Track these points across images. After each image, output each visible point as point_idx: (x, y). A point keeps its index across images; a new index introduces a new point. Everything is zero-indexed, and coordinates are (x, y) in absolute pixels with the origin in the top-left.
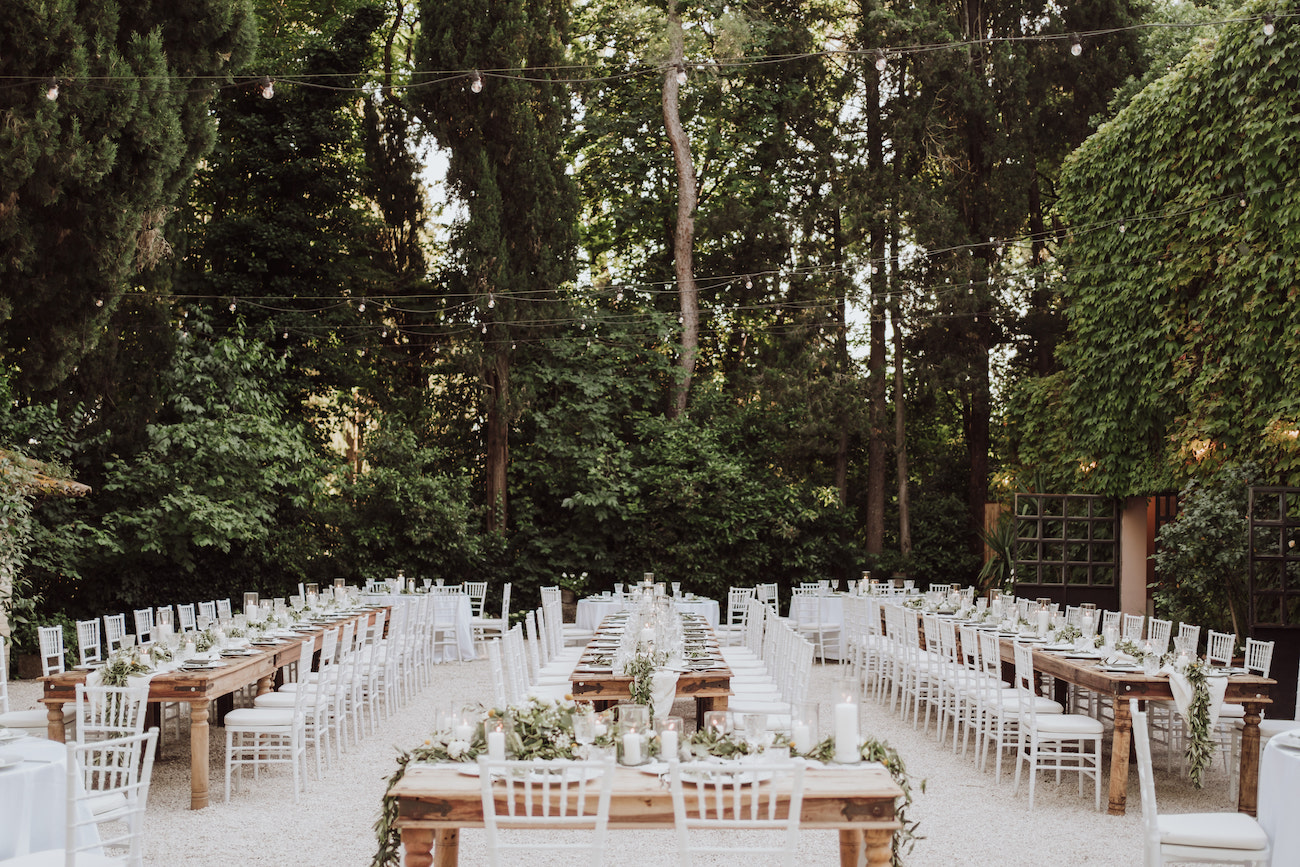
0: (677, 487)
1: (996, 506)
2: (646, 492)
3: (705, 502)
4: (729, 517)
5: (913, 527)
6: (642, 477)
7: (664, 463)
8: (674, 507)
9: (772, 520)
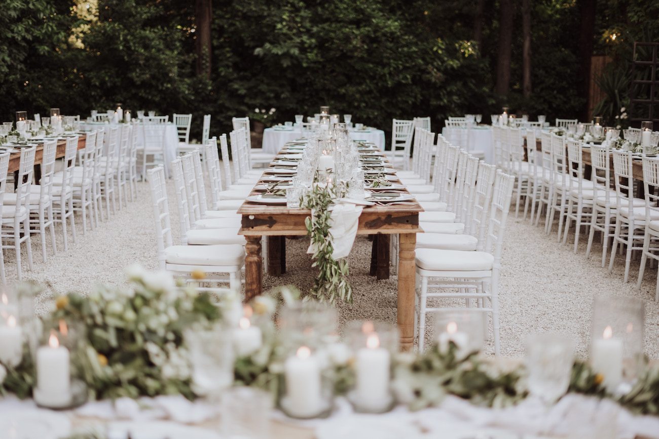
0: (347, 39)
1: (601, 58)
2: (322, 45)
3: (370, 52)
4: (389, 65)
5: (534, 75)
6: (319, 32)
7: (338, 21)
8: (345, 56)
9: (424, 67)
